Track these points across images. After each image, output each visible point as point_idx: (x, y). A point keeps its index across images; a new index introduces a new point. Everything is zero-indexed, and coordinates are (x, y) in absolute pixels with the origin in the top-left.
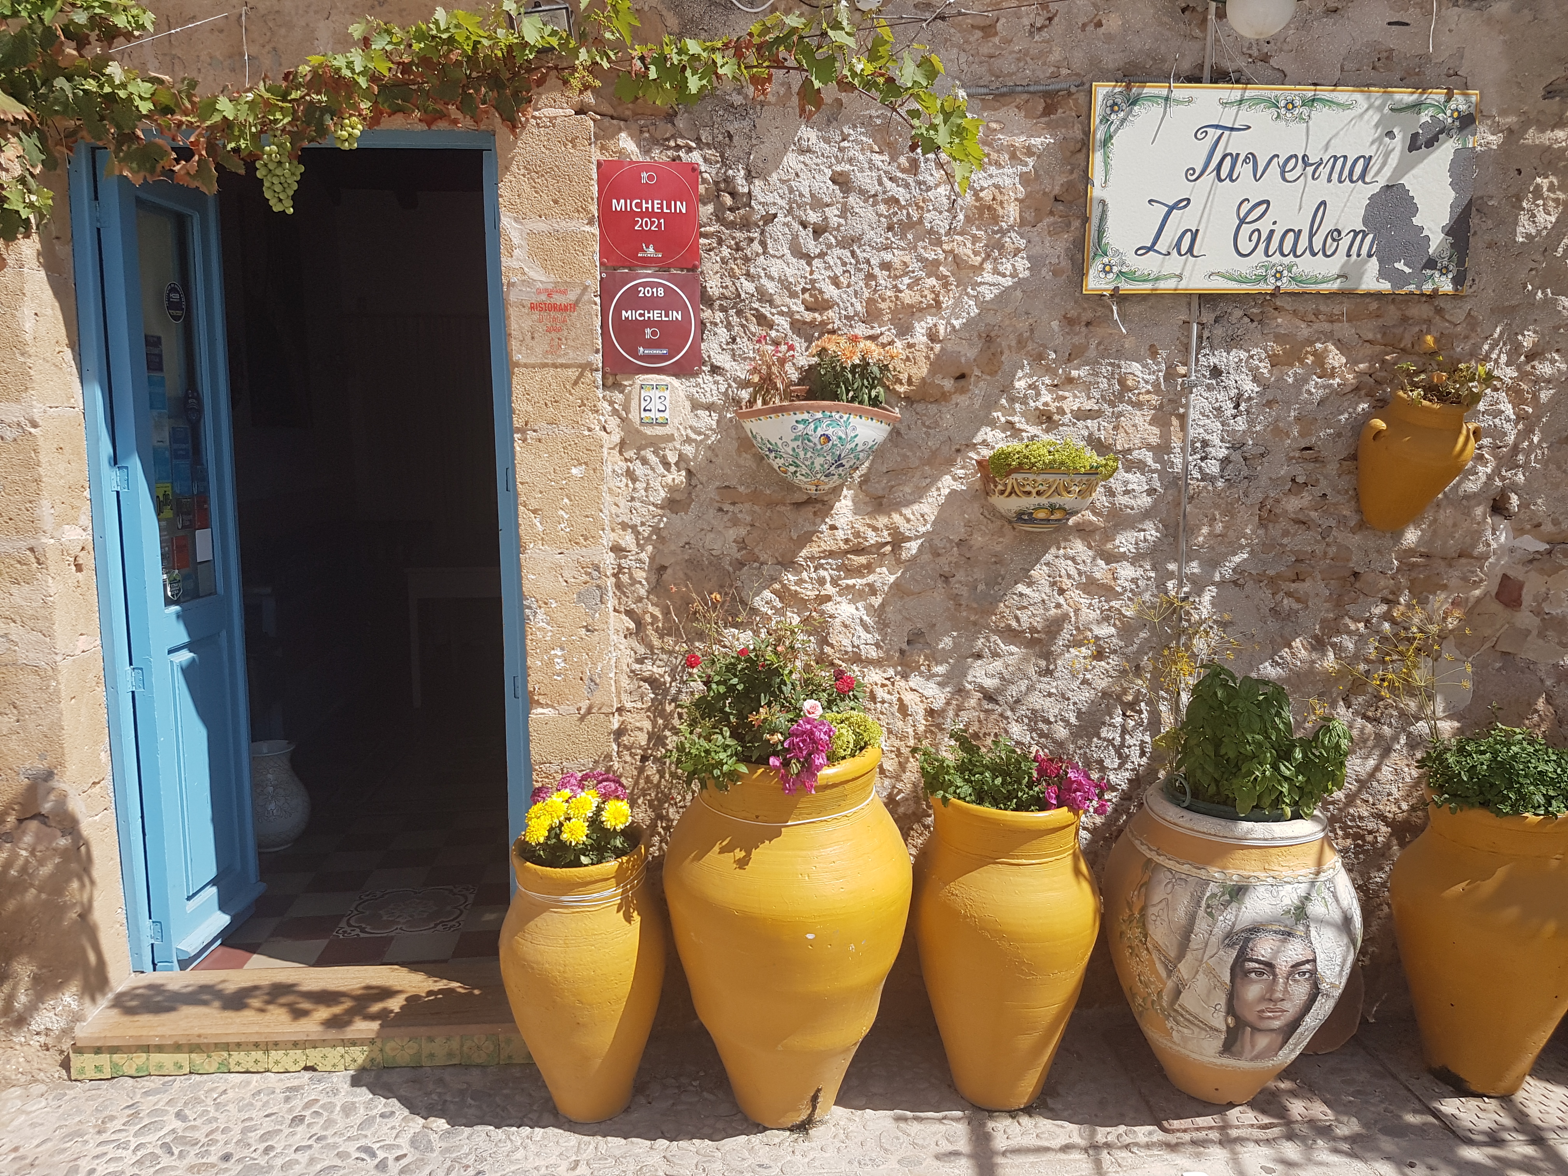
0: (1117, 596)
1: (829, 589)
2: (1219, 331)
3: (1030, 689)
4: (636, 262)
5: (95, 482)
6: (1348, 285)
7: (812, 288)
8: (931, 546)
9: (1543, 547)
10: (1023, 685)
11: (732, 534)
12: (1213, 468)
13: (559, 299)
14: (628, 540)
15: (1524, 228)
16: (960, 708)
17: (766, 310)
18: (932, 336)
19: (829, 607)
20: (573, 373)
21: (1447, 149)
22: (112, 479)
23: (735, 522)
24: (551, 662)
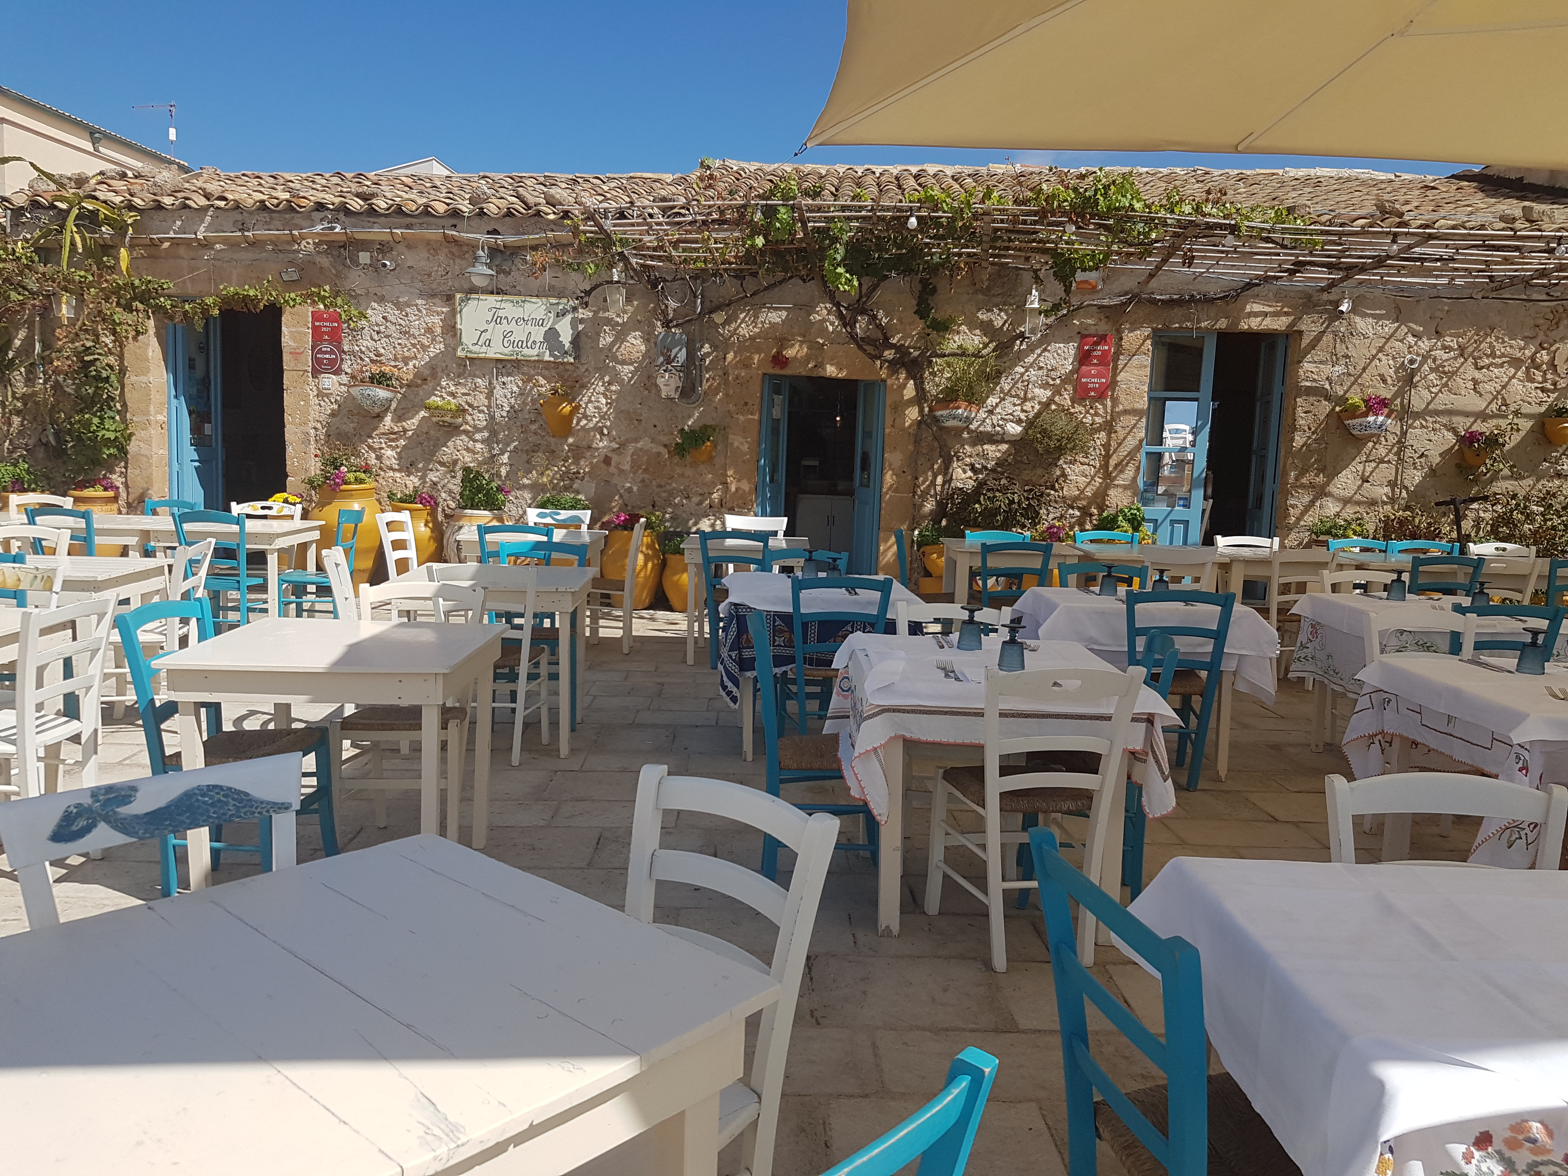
0: (477, 453)
1: (384, 445)
2: (504, 371)
3: (449, 482)
4: (323, 341)
5: (169, 403)
6: (540, 358)
7: (376, 350)
8: (416, 433)
9: (617, 446)
10: (446, 481)
11: (351, 425)
12: (505, 414)
13: (297, 351)
14: (319, 426)
15: (602, 343)
16: (424, 487)
17: (363, 356)
18: (414, 366)
19: (382, 451)
20: (301, 373)
21: (569, 317)
22: (174, 402)
23: (353, 422)
24: (293, 463)
